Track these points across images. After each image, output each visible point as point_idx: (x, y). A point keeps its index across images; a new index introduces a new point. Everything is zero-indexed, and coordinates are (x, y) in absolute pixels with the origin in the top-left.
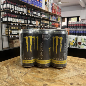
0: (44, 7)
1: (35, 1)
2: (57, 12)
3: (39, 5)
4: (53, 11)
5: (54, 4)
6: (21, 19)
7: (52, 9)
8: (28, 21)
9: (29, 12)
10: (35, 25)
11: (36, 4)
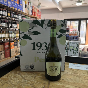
0: (25, 10)
1: (15, 4)
2: (37, 15)
3: (19, 8)
4: (34, 14)
5: (34, 7)
6: (2, 23)
7: (32, 12)
8: (9, 24)
9: (9, 15)
10: (16, 28)
11: (17, 7)
